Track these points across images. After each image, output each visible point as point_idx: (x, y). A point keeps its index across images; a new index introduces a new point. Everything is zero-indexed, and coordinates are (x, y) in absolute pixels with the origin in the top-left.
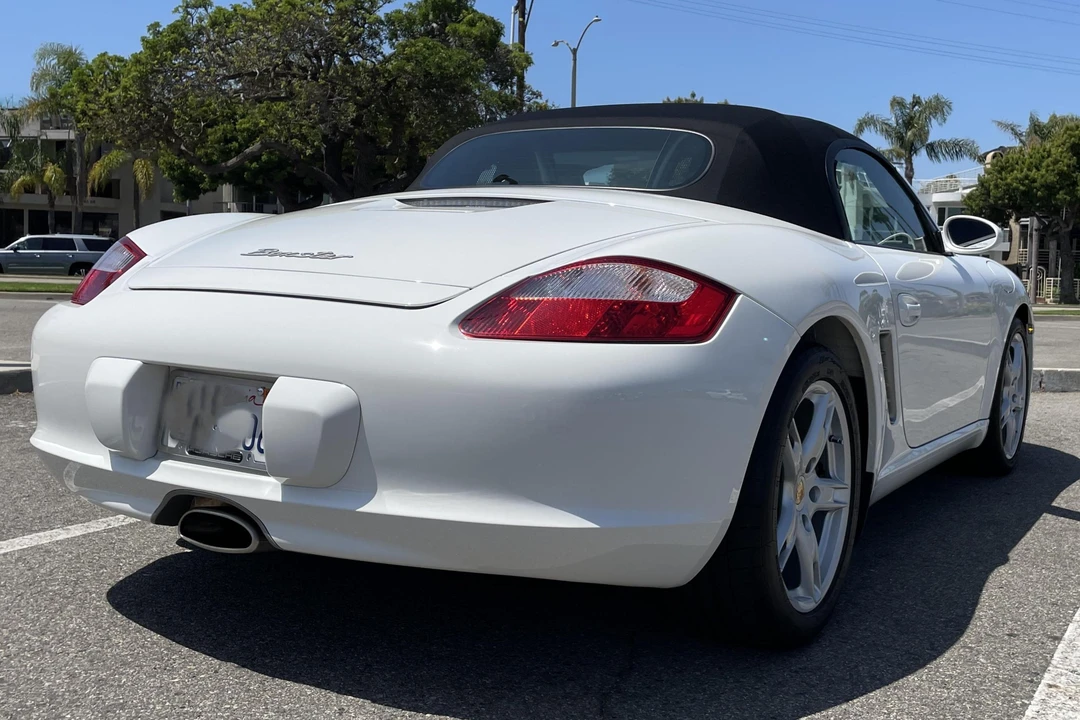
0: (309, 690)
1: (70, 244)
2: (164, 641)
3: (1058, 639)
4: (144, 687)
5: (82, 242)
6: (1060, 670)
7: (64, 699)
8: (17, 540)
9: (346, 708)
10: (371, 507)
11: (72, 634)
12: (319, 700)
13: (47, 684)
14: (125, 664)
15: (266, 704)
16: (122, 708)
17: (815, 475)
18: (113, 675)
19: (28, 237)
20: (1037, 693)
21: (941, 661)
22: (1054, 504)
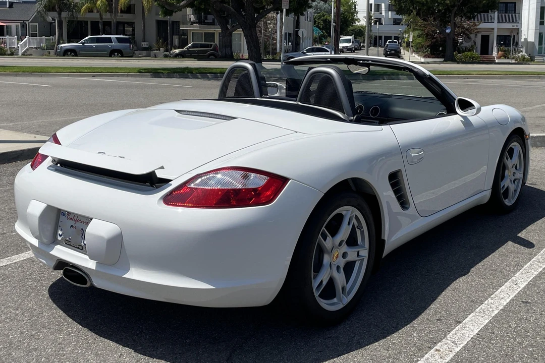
0: (112, 344)
1: (109, 40)
2: (64, 315)
3: (459, 322)
4: (48, 340)
5: (116, 39)
6: (447, 341)
7: (15, 345)
8: (22, 254)
9: (123, 354)
10: (127, 276)
11: (28, 310)
12: (114, 349)
13: (11, 337)
14: (44, 327)
15: (92, 350)
16: (36, 351)
17: (346, 245)
18: (37, 333)
19: (89, 37)
20: (427, 354)
21: (395, 335)
22: (519, 235)
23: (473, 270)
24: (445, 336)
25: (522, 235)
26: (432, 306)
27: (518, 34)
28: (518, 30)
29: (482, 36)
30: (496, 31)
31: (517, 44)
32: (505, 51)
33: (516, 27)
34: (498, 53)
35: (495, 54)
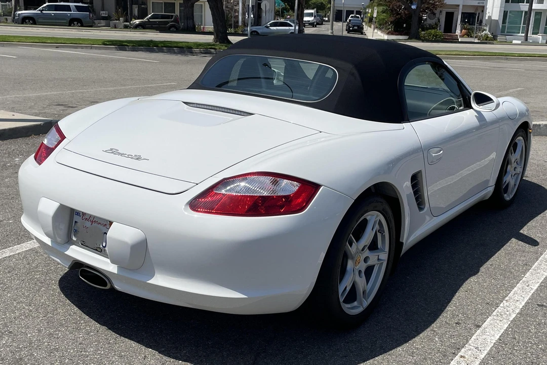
0: (133, 344)
1: (68, 8)
2: (79, 312)
3: (479, 327)
4: (67, 339)
5: (74, 7)
6: (471, 347)
7: (35, 345)
9: (147, 356)
10: (152, 281)
11: (42, 306)
12: (137, 350)
13: (29, 335)
14: (62, 325)
15: (115, 352)
16: (57, 351)
17: (368, 250)
18: (56, 331)
19: (47, 4)
20: (453, 361)
21: (417, 339)
22: (521, 231)
23: (482, 269)
24: (467, 341)
25: (524, 231)
26: (448, 308)
27: (483, 11)
28: (483, 7)
29: (446, 12)
30: (461, 7)
31: (481, 22)
32: (468, 29)
33: (481, 5)
34: (461, 31)
35: (458, 32)
